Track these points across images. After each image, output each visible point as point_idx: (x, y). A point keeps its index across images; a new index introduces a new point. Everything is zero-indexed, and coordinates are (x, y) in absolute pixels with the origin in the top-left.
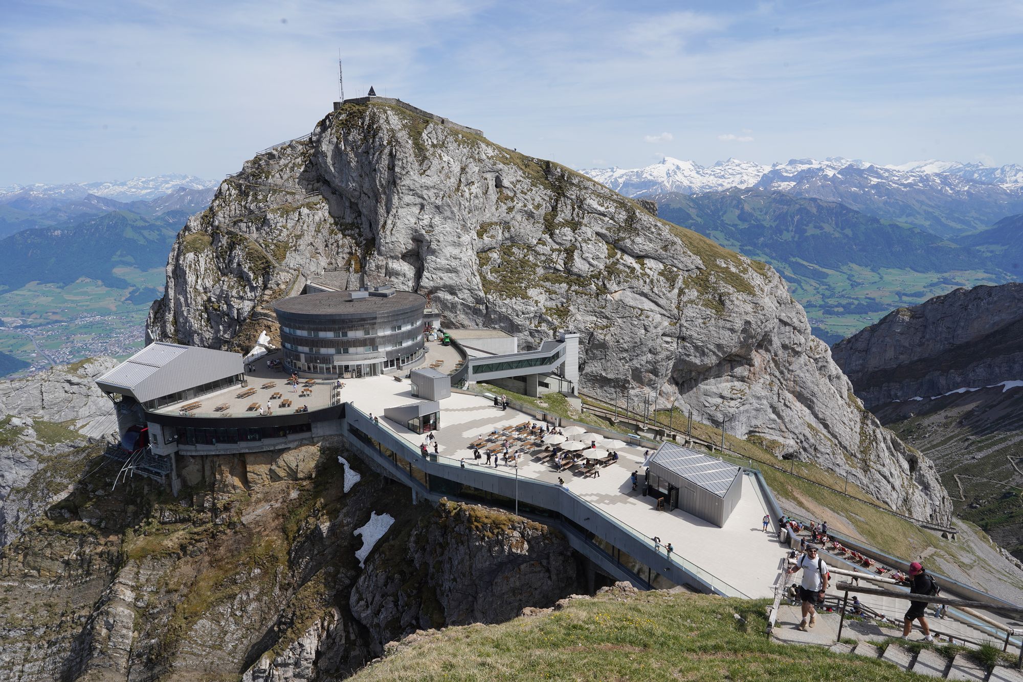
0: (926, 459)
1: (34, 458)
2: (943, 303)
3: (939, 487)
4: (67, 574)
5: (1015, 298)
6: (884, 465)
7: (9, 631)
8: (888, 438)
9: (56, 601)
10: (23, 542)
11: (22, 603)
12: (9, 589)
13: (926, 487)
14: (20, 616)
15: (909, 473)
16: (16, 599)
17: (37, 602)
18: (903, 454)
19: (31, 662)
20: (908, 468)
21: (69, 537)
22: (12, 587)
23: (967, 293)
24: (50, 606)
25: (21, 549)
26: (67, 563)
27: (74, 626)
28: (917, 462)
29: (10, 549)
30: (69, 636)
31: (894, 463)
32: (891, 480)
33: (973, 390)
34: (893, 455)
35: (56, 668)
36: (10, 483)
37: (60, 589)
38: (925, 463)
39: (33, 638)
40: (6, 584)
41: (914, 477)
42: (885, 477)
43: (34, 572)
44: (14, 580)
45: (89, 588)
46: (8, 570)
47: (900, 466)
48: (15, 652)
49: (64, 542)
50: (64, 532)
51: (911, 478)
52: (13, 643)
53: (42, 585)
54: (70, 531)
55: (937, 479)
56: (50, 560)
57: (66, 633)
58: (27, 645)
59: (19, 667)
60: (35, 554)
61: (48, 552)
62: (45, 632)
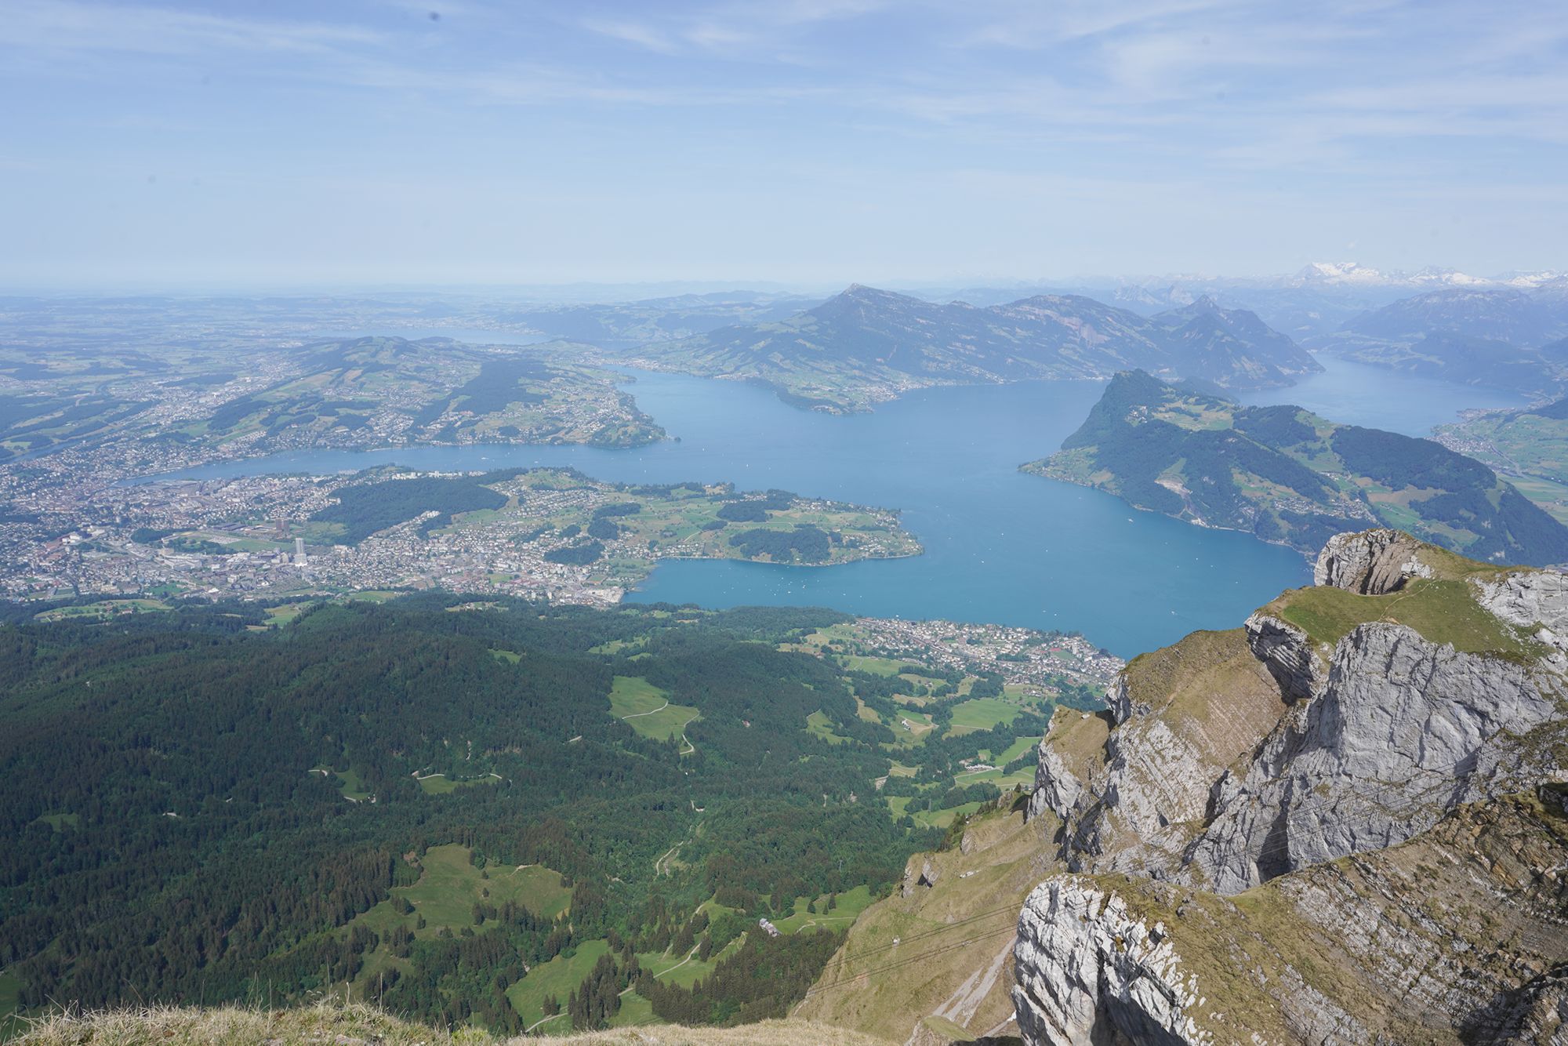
1: (1551, 699)
4: (1530, 893)
7: (1423, 916)
9: (1499, 921)
10: (1489, 812)
11: (1454, 892)
12: (1444, 862)
14: (1444, 907)
16: (1448, 881)
17: (1474, 905)
19: (1432, 977)
21: (1558, 842)
22: (1450, 862)
24: (1489, 922)
25: (1483, 820)
26: (1538, 878)
27: (1510, 972)
29: (1468, 811)
30: (1497, 981)
35: (1459, 1011)
36: (1503, 720)
37: (1511, 907)
39: (1448, 948)
40: (1444, 853)
43: (1486, 862)
44: (1455, 854)
45: (1556, 936)
46: (1454, 837)
48: (1419, 949)
49: (1546, 845)
50: (1553, 831)
52: (1421, 936)
53: (1489, 885)
54: (1563, 834)
56: (1514, 858)
57: (1494, 975)
58: (1437, 951)
59: (1416, 973)
60: (1497, 837)
61: (1517, 845)
62: (1466, 952)
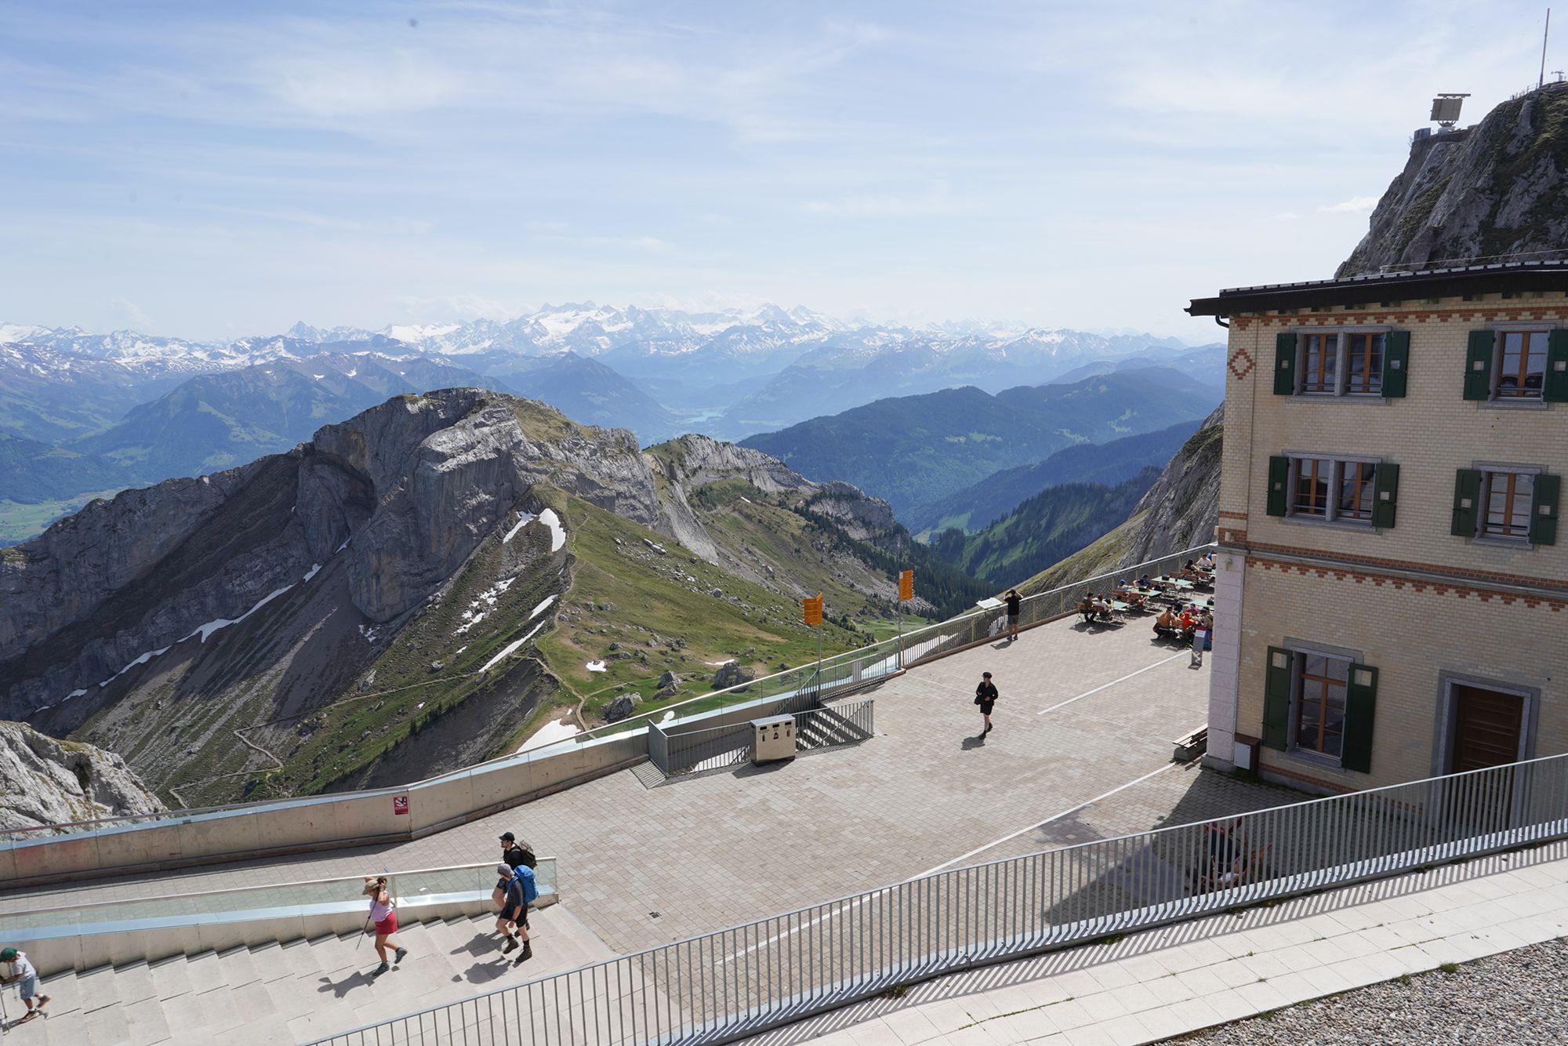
0: (106, 754)
2: (75, 528)
3: (144, 795)
5: (179, 501)
6: (23, 792)
8: (18, 737)
13: (120, 804)
15: (81, 791)
18: (59, 759)
20: (76, 781)
23: (108, 506)
28: (89, 765)
31: (44, 781)
32: (46, 814)
33: (160, 652)
34: (38, 768)
38: (104, 762)
41: (92, 795)
42: (32, 815)
47: (60, 784)
51: (88, 798)
55: (135, 783)
